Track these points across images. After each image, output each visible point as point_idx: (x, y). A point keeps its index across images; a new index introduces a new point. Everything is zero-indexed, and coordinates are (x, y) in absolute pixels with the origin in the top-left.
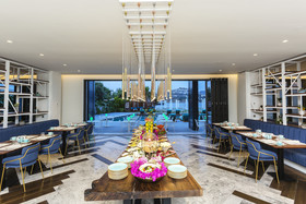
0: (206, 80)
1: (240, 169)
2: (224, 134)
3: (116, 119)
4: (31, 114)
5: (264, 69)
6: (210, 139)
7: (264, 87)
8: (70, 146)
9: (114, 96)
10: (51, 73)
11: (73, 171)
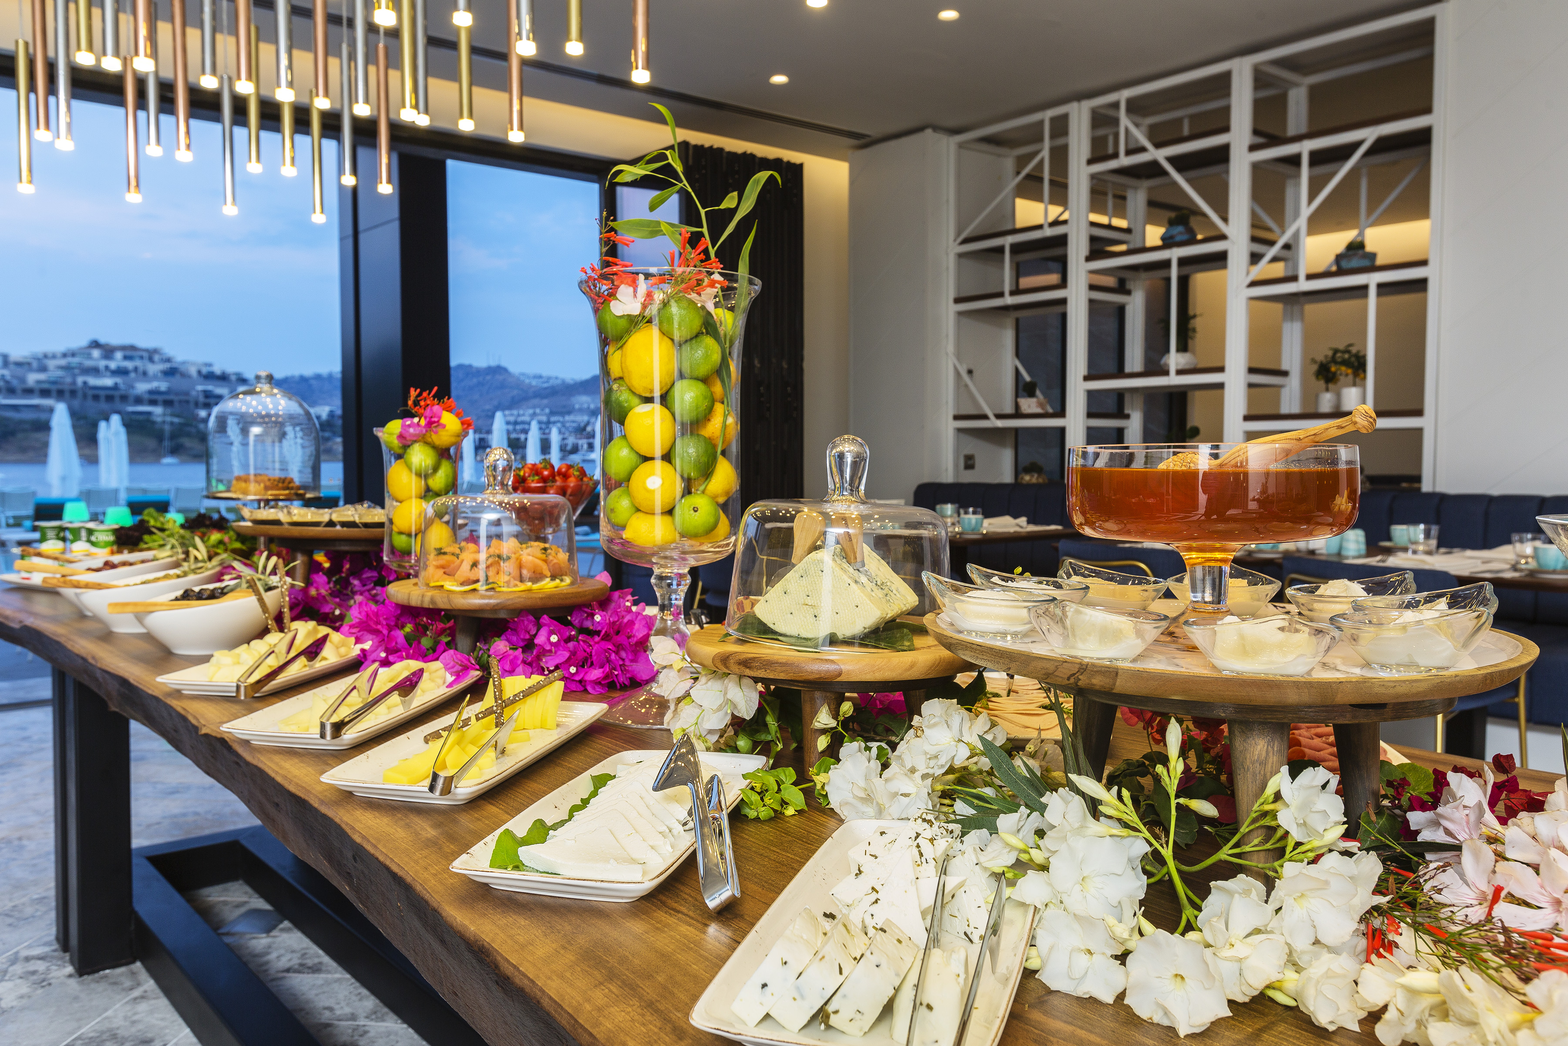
5: (1081, 115)
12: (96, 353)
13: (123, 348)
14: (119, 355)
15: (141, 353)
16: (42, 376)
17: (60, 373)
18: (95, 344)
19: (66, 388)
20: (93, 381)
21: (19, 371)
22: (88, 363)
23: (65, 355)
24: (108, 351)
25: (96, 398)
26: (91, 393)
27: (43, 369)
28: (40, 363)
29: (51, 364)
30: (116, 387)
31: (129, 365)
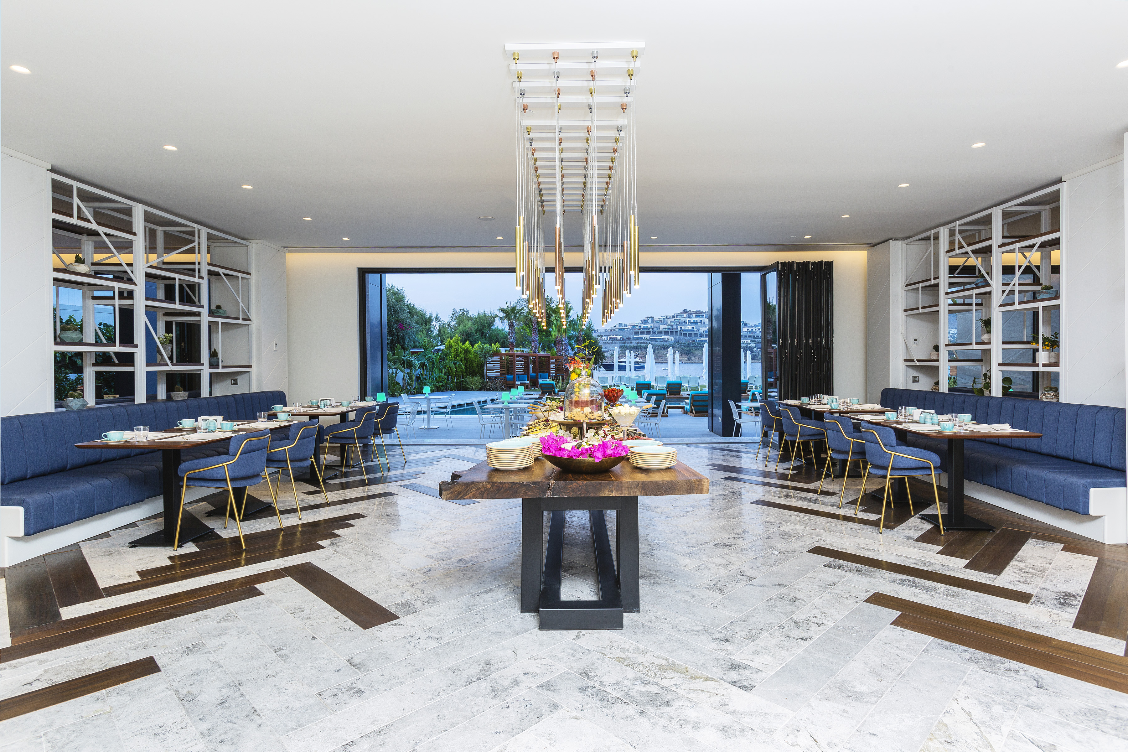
0: (765, 270)
1: (849, 512)
2: (811, 426)
3: (458, 410)
4: (205, 371)
5: (943, 232)
6: (774, 453)
7: (944, 287)
8: (329, 467)
9: (441, 335)
10: (254, 246)
11: (358, 516)
12: (685, 315)
13: (696, 312)
14: (694, 315)
15: (702, 314)
16: (665, 326)
17: (672, 324)
18: (685, 311)
19: (674, 331)
20: (684, 328)
21: (657, 324)
22: (682, 320)
23: (674, 317)
24: (690, 314)
25: (685, 334)
26: (683, 332)
27: (666, 323)
28: (664, 320)
29: (669, 321)
30: (692, 330)
31: (698, 320)
